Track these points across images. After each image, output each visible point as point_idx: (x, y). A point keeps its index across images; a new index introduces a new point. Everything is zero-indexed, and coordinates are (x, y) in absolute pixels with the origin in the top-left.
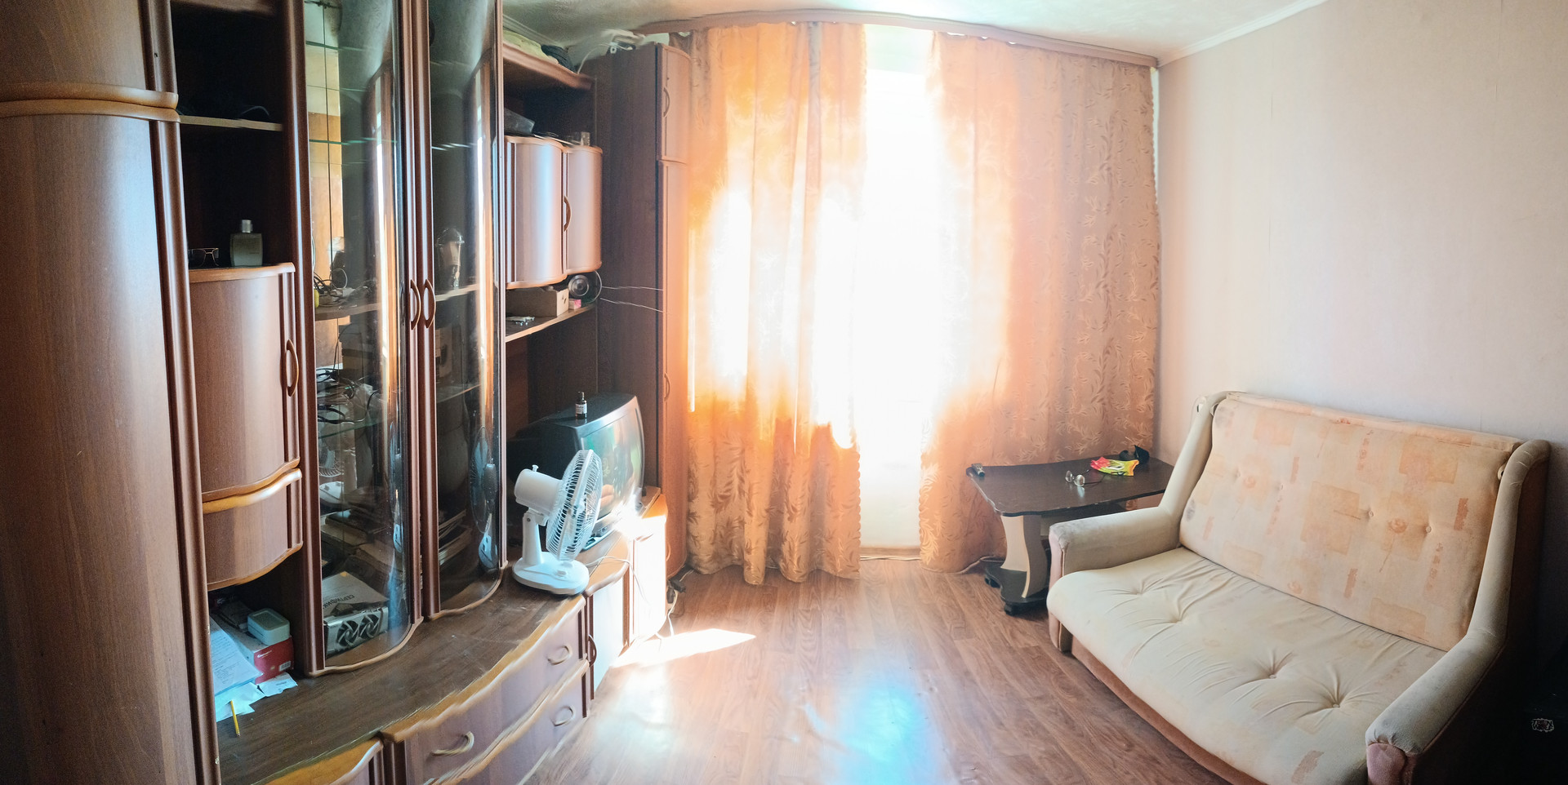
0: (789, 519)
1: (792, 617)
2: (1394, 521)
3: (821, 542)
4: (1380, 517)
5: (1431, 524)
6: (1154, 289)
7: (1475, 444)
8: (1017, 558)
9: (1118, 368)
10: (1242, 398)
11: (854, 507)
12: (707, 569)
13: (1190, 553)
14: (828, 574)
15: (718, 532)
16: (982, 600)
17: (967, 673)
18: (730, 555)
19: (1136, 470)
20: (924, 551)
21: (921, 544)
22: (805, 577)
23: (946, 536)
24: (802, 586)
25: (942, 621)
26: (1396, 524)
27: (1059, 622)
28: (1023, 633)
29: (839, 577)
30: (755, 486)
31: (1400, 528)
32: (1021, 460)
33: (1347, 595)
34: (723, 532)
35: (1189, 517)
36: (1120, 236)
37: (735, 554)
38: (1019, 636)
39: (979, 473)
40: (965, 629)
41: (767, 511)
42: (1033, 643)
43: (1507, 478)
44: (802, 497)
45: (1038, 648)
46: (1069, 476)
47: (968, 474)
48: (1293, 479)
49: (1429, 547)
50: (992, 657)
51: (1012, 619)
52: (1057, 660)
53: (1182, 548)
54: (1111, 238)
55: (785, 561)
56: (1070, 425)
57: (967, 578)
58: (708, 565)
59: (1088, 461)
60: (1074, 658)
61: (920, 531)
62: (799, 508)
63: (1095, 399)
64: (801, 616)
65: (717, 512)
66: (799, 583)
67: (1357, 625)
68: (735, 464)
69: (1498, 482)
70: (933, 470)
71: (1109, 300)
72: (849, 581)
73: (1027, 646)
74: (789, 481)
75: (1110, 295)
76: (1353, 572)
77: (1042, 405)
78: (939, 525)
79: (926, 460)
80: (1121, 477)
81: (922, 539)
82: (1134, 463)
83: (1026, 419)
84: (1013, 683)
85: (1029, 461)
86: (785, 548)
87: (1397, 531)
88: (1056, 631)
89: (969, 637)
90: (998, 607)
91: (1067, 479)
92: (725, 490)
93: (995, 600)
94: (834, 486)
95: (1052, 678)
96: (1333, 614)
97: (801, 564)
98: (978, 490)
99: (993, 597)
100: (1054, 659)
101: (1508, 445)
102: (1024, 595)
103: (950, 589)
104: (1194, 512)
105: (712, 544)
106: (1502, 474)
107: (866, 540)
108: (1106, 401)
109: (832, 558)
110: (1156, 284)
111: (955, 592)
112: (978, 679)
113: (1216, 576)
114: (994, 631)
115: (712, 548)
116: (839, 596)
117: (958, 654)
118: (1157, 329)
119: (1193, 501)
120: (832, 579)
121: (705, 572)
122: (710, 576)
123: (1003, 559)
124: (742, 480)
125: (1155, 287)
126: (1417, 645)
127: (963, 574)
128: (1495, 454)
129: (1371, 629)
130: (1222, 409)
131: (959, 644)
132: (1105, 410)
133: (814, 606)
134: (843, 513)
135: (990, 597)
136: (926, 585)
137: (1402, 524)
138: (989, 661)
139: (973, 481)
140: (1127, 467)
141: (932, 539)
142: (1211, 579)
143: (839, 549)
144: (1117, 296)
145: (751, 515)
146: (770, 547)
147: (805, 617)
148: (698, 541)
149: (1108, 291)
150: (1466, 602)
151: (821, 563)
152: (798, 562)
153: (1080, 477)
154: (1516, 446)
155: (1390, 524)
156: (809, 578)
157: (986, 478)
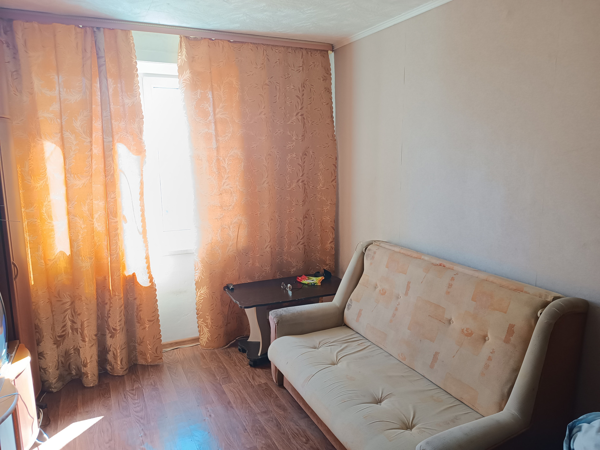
0: (111, 337)
1: (123, 396)
2: (465, 329)
3: (135, 347)
4: (457, 325)
5: (489, 336)
6: (334, 183)
7: (526, 292)
8: (255, 335)
9: (313, 225)
10: (382, 245)
11: (155, 319)
12: (55, 388)
13: (349, 329)
14: (142, 365)
15: (60, 361)
16: (237, 362)
17: (229, 403)
18: (70, 374)
19: (322, 282)
20: (202, 339)
21: (200, 334)
22: (127, 371)
23: (214, 327)
24: (125, 377)
25: (215, 376)
26: (467, 331)
27: (276, 367)
28: (259, 376)
29: (150, 365)
30: (85, 323)
31: (469, 334)
32: (256, 279)
33: (432, 366)
34: (63, 359)
35: (349, 309)
36: (311, 153)
37: (73, 372)
38: (257, 378)
39: (230, 288)
40: (227, 378)
41: (96, 335)
42: (263, 381)
43: (543, 317)
44: (120, 321)
45: (266, 384)
46: (283, 286)
47: (224, 290)
48: (406, 294)
49: (486, 350)
50: (242, 392)
51: (253, 369)
52: (275, 390)
53: (345, 326)
54: (306, 154)
55: (111, 365)
56: (285, 257)
57: (229, 350)
58: (56, 385)
59: (295, 278)
60: (285, 389)
61: (198, 327)
62: (118, 328)
63: (299, 243)
64: (129, 394)
65: (58, 347)
66: (123, 376)
67: (436, 387)
68: (66, 313)
69: (537, 318)
70: (204, 290)
71: (305, 188)
72: (157, 366)
73: (260, 383)
74: (108, 313)
75: (306, 186)
76: (436, 354)
77: (266, 248)
78: (209, 321)
79: (198, 285)
80: (314, 285)
81: (200, 331)
82: (321, 278)
83: (258, 256)
84: (252, 405)
85: (261, 279)
86: (110, 357)
87: (467, 335)
88: (275, 372)
89: (230, 382)
90: (246, 363)
91: (282, 287)
92: (61, 331)
93: (244, 360)
94: (141, 310)
95: (272, 400)
96: (422, 377)
97: (124, 363)
98: (231, 300)
99: (243, 358)
100: (274, 390)
101: (550, 297)
102: (259, 355)
103: (219, 358)
104: (351, 306)
105: (57, 369)
106: (541, 314)
107: (165, 339)
108: (306, 244)
109: (143, 354)
110: (335, 179)
111: (222, 359)
112: (234, 406)
113: (361, 343)
114: (243, 377)
115: (58, 372)
116: (152, 376)
117: (224, 393)
118: (336, 205)
119: (351, 300)
120: (145, 368)
121: (55, 391)
122: (59, 392)
123: (249, 337)
124: (73, 322)
125: (334, 181)
126: (471, 411)
127: (226, 348)
128: (538, 301)
129: (444, 392)
130: (370, 250)
131: (225, 387)
132: (305, 249)
133: (136, 386)
134: (148, 325)
135: (242, 359)
136: (204, 358)
137: (470, 332)
138: (241, 394)
139: (228, 293)
140: (316, 280)
141: (206, 330)
142: (359, 345)
143: (148, 347)
144: (311, 187)
145: (84, 341)
146: (99, 360)
147: (132, 394)
148: (47, 371)
149: (305, 184)
150: (506, 390)
151: (137, 360)
152: (121, 363)
153: (289, 285)
154: (555, 298)
155: (463, 330)
156: (129, 371)
157: (235, 291)
